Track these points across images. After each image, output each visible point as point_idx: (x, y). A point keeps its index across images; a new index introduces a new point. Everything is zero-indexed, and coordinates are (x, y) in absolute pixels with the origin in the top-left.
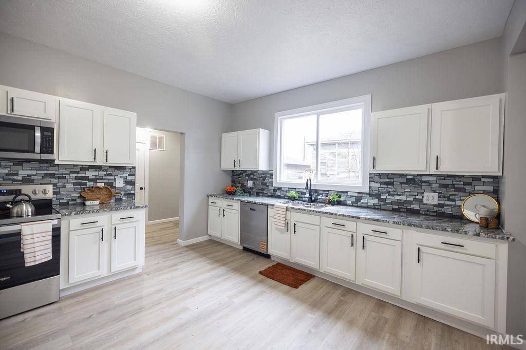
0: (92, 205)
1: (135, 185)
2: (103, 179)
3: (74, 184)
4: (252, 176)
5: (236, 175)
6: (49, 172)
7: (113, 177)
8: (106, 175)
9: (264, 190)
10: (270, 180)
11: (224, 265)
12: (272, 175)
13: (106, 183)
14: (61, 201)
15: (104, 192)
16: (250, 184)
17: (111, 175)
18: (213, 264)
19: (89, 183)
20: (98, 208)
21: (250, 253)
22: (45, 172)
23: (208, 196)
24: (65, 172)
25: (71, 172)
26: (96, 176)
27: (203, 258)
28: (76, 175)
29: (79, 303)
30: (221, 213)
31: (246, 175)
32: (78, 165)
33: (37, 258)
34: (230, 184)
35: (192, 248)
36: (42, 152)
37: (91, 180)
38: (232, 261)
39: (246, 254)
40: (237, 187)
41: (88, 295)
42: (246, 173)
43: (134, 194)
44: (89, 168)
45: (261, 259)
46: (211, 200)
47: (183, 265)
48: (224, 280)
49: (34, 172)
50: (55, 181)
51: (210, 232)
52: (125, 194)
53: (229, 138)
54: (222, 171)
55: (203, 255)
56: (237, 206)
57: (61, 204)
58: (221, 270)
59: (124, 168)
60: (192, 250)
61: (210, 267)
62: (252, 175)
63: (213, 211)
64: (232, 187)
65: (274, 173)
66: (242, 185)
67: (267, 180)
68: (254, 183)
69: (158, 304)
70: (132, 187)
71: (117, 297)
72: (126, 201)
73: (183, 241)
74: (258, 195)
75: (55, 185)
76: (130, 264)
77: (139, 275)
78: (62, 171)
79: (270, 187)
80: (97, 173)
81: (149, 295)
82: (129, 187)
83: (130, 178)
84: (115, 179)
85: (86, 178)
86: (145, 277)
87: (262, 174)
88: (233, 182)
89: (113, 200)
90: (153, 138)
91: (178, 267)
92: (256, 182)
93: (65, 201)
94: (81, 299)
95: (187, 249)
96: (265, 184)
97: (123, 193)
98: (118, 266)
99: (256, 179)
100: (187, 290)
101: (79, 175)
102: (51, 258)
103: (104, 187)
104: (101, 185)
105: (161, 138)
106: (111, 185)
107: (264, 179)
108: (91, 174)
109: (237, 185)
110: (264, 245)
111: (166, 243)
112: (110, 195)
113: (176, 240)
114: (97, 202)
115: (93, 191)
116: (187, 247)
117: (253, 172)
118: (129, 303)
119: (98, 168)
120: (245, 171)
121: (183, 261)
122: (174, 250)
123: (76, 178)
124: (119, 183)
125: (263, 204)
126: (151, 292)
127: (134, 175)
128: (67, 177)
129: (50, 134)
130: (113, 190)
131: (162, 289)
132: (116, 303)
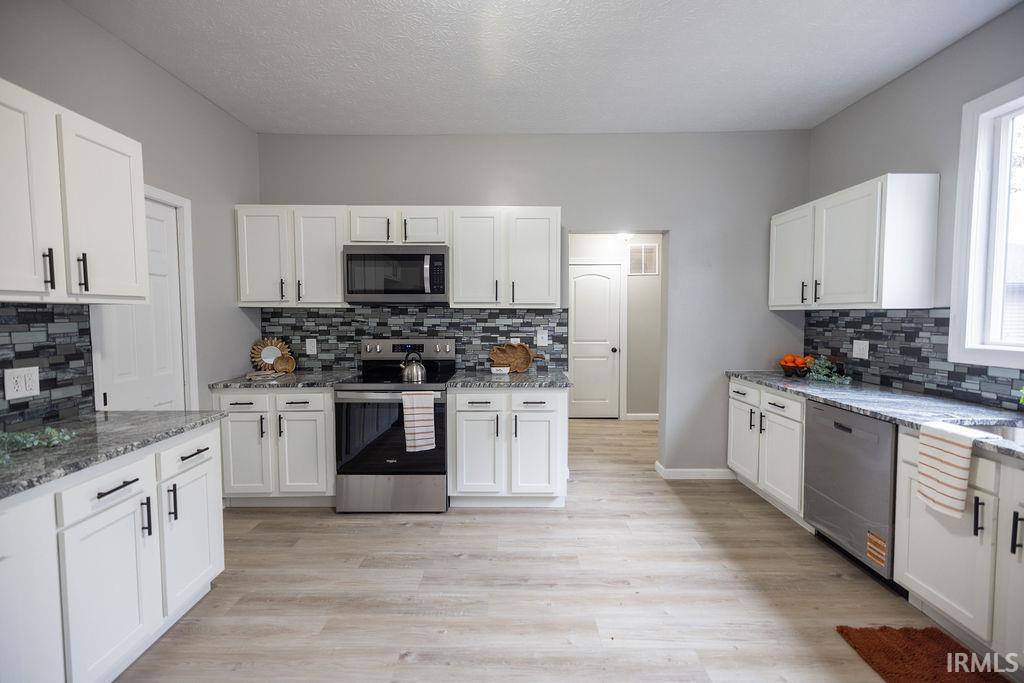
0: (500, 374)
1: (567, 343)
2: (518, 331)
3: (483, 339)
4: (866, 327)
5: (819, 324)
6: (454, 321)
7: (533, 329)
8: (523, 325)
9: (909, 370)
10: (936, 339)
11: (734, 557)
12: (942, 324)
13: (522, 339)
14: (468, 364)
15: (520, 353)
16: (860, 349)
17: (529, 325)
18: (707, 543)
19: (500, 339)
20: (507, 379)
21: (833, 555)
22: (449, 320)
23: (729, 375)
24: (471, 321)
25: (479, 321)
26: (508, 326)
27: (692, 522)
28: (483, 324)
29: (464, 526)
30: (757, 421)
31: (848, 325)
32: (485, 309)
33: (418, 443)
34: (801, 347)
35: (680, 488)
36: (433, 291)
37: (502, 334)
38: (765, 557)
39: (819, 551)
40: (817, 356)
41: (479, 519)
42: (847, 319)
43: (566, 360)
44: (500, 313)
45: (868, 586)
46: (735, 385)
47: (644, 522)
48: (713, 600)
49: (437, 321)
50: (460, 334)
51: (731, 462)
52: (552, 360)
53: (791, 226)
54: (773, 315)
55: (695, 514)
56: (796, 409)
57: (468, 369)
58: (719, 569)
59: (549, 312)
60: (678, 493)
61: (698, 549)
62: (867, 323)
63: (738, 415)
64: (806, 354)
65: (952, 315)
66: (835, 352)
67: (924, 340)
68: (872, 348)
69: (551, 585)
70: (563, 346)
71: (505, 539)
72: (553, 371)
73: (667, 468)
74: (885, 384)
75: (458, 340)
76: (538, 486)
77: (556, 513)
78: (468, 318)
79: (933, 364)
80: (509, 322)
81: (549, 558)
82: (558, 347)
83: (560, 330)
84: (536, 332)
85: (496, 330)
86: (564, 519)
87: (903, 320)
88: (808, 342)
89: (533, 370)
90: (635, 252)
91: (628, 522)
92: (882, 345)
93: (471, 364)
94: (467, 521)
95: (669, 488)
96: (916, 352)
97: (547, 357)
98: (522, 486)
99: (879, 336)
100: (618, 582)
101: (487, 325)
102: (433, 447)
103: (519, 345)
104: (515, 341)
105: (650, 251)
106: (530, 341)
107: (911, 336)
108: (502, 323)
109: (820, 351)
110: (882, 548)
111: (636, 462)
112: (528, 360)
113: (653, 463)
114: (506, 370)
115: (503, 351)
116: (671, 483)
117: (871, 316)
118: (516, 558)
119: (511, 313)
120: (845, 313)
121: (644, 513)
122: (643, 483)
123: (485, 329)
124: (542, 339)
125: (875, 416)
126: (554, 555)
127: (566, 325)
128: (473, 328)
129: (440, 264)
130: (532, 352)
131: (572, 558)
132: (500, 549)
